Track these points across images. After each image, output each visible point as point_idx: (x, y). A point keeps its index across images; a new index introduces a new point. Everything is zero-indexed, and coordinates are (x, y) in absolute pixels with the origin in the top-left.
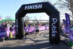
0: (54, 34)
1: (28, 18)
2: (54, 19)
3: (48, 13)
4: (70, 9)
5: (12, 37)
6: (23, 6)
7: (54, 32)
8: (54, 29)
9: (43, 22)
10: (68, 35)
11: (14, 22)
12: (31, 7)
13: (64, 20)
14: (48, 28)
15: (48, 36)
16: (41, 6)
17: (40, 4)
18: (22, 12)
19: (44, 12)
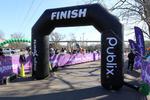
0: (110, 69)
1: (57, 37)
2: (110, 39)
3: (99, 28)
4: (143, 19)
5: (24, 75)
6: (48, 13)
7: (111, 64)
8: (110, 59)
9: (89, 44)
10: (139, 71)
11: (30, 44)
12: (63, 15)
13: (130, 41)
14: (98, 57)
15: (99, 72)
16: (83, 13)
17: (82, 7)
18: (46, 24)
19: (89, 25)
